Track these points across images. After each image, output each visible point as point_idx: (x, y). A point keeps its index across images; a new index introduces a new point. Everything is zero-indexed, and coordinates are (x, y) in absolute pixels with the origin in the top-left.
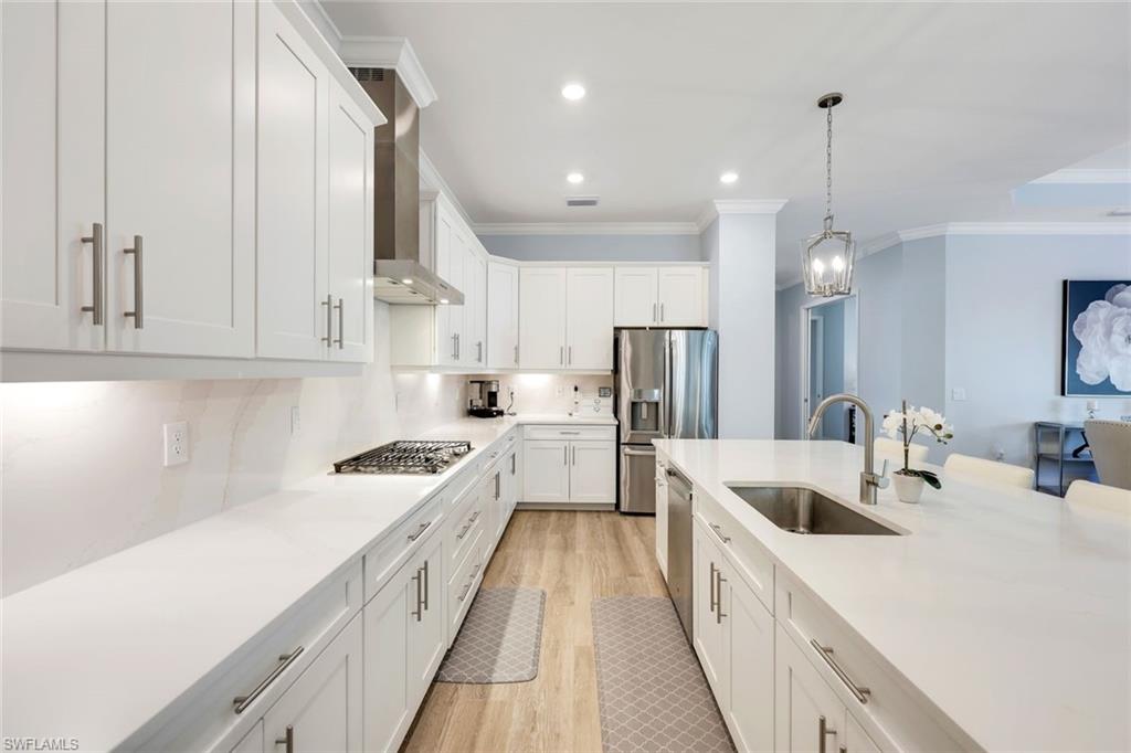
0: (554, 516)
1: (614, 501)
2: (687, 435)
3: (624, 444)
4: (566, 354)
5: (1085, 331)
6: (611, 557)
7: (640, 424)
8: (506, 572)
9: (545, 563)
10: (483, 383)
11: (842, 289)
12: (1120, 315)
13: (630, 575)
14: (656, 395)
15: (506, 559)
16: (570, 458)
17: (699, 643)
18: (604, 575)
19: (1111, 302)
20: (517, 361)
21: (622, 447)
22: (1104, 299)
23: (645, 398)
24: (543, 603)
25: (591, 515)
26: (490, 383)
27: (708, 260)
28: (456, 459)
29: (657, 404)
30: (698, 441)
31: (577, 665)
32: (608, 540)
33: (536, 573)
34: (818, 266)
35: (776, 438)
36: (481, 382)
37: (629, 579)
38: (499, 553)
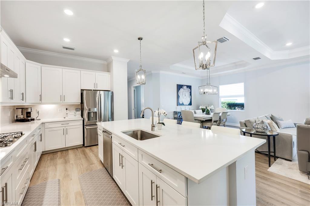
0: (59, 153)
1: (83, 144)
2: (105, 121)
3: (85, 125)
4: (63, 98)
5: (180, 94)
6: (83, 161)
7: (91, 119)
8: (41, 178)
9: (58, 169)
10: (23, 109)
11: (144, 83)
13: (91, 165)
14: (95, 110)
15: (40, 173)
16: (65, 132)
17: (115, 177)
18: (82, 167)
19: (183, 89)
20: (41, 100)
21: (85, 126)
23: (92, 111)
24: (59, 183)
25: (74, 150)
26: (27, 109)
27: (110, 72)
28: (16, 139)
29: (96, 112)
30: (107, 122)
31: (76, 198)
32: (82, 156)
33: (55, 174)
34: (139, 77)
35: (128, 119)
36: (22, 109)
37: (91, 166)
38: (36, 172)
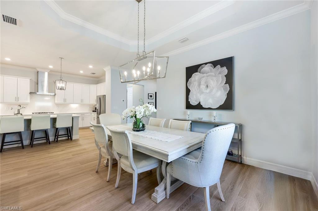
5: (191, 85)
12: (203, 77)
19: (200, 73)
22: (197, 72)
